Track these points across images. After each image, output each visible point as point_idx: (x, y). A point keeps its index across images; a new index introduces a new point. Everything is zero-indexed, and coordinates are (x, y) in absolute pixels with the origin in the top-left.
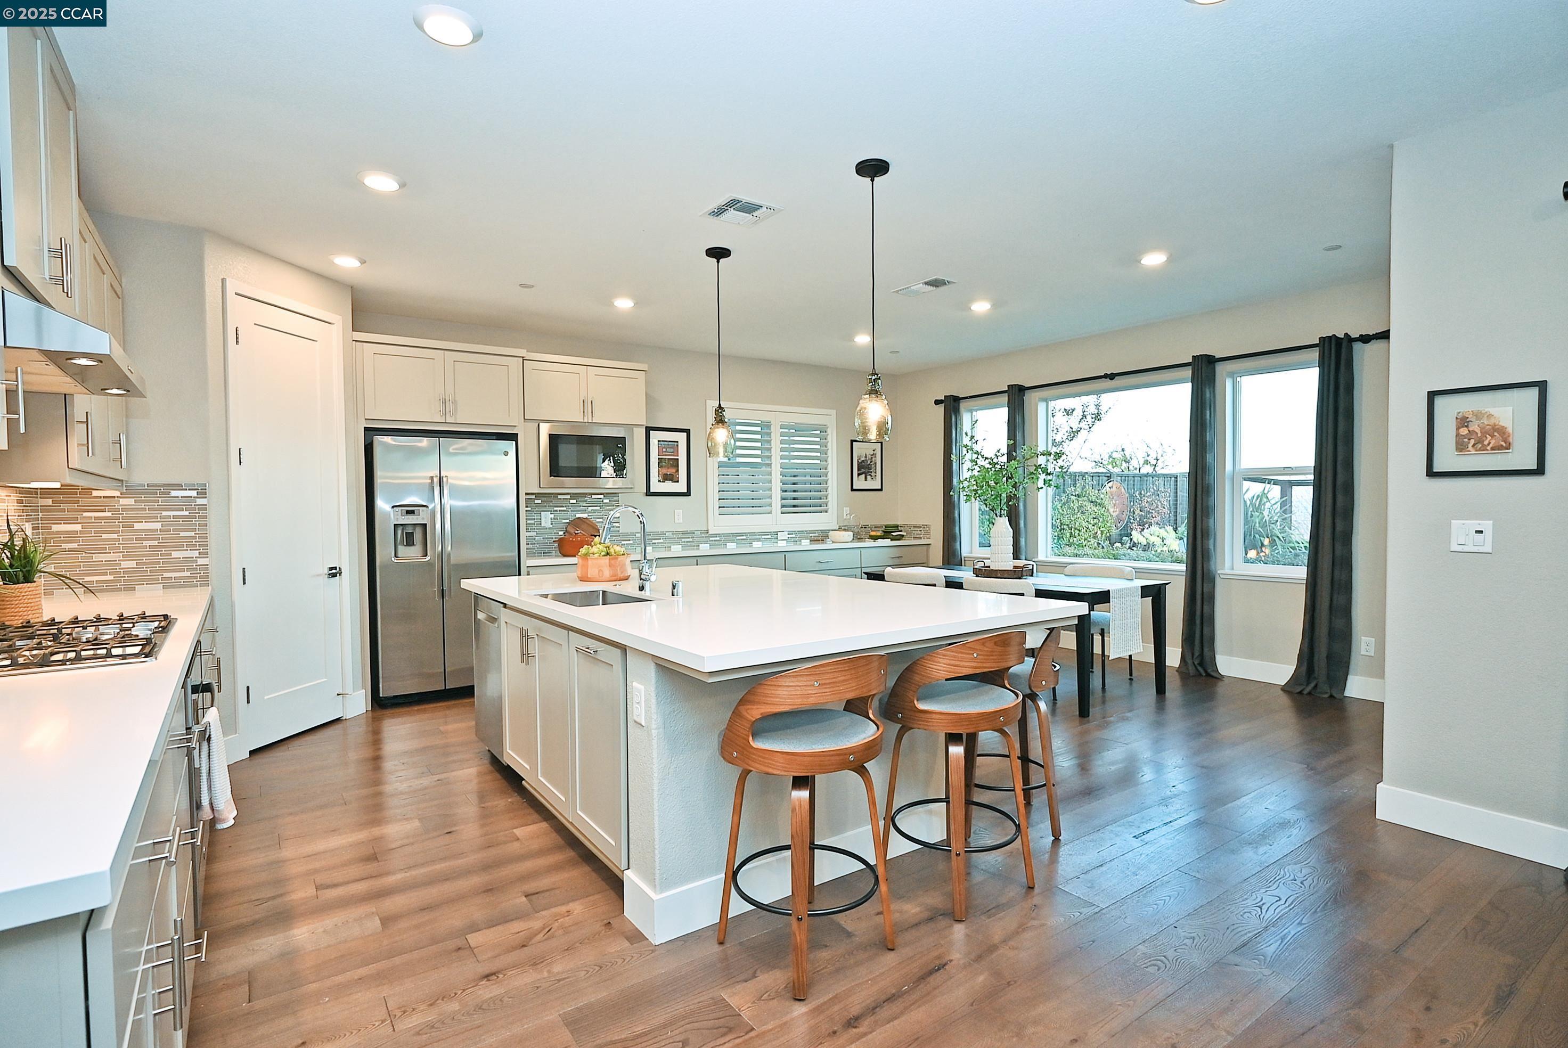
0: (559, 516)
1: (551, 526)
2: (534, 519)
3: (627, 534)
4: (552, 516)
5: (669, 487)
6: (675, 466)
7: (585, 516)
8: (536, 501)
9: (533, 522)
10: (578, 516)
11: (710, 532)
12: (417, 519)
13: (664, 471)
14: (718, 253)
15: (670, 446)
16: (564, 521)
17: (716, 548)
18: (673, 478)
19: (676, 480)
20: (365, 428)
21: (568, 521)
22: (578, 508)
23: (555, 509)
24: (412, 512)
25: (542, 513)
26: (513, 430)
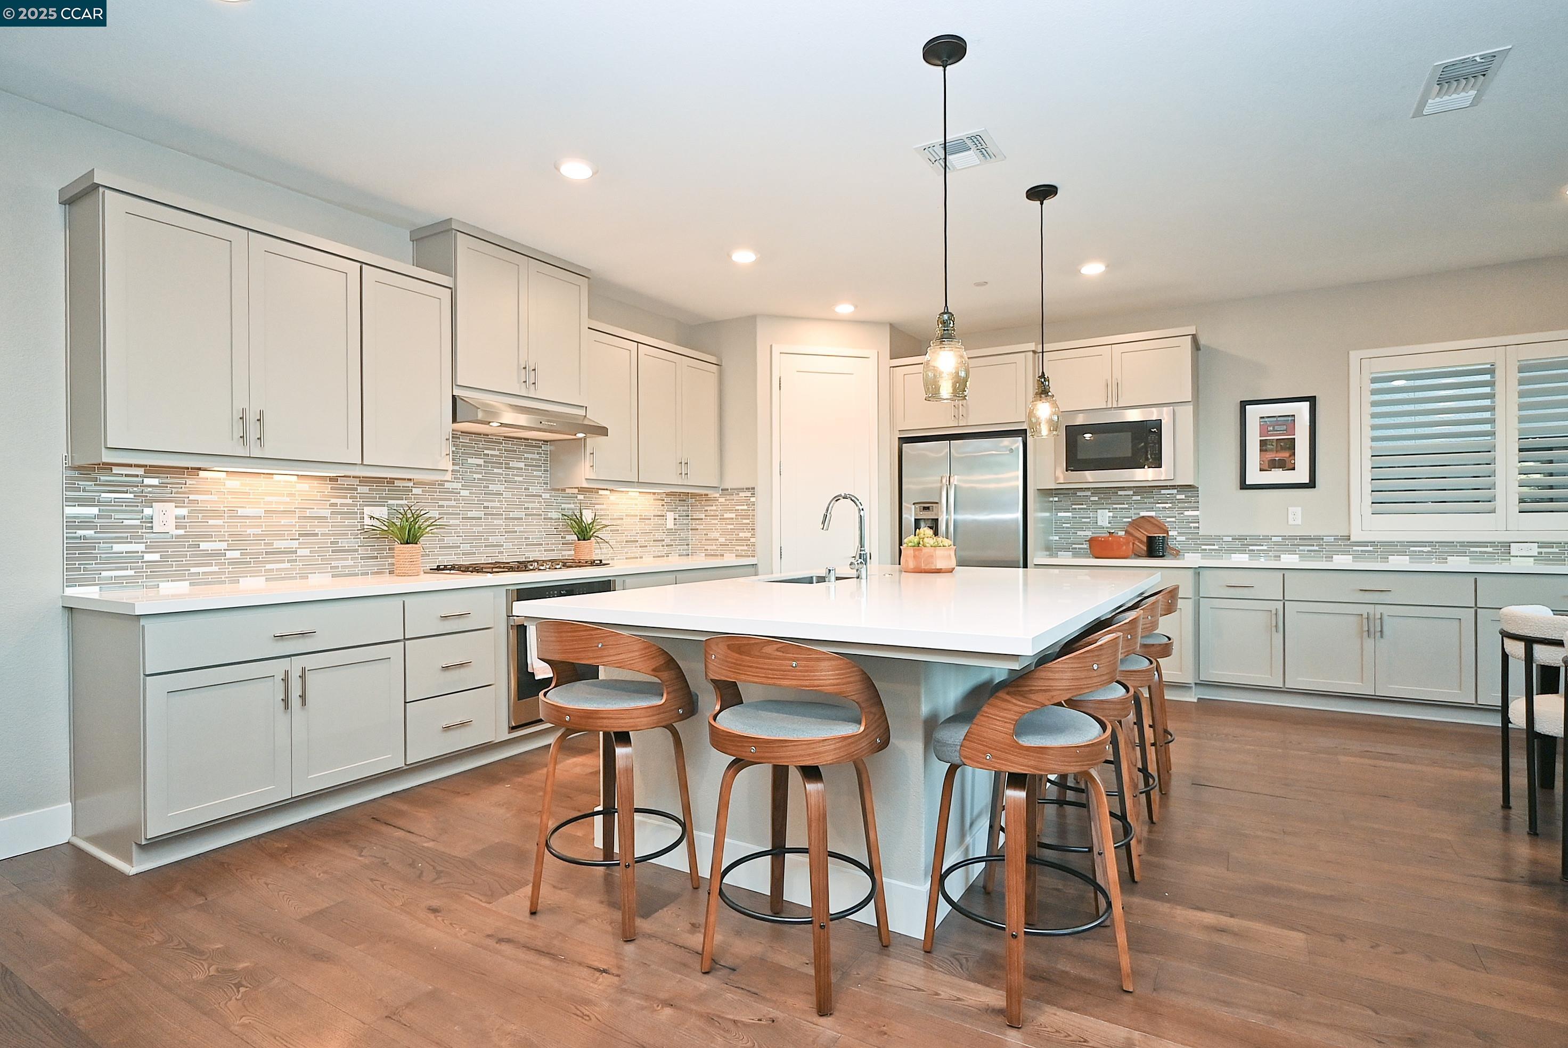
0: (1119, 514)
1: (1109, 525)
2: (1090, 518)
3: (1209, 537)
4: (1111, 514)
5: (1278, 476)
6: (1289, 448)
7: (1153, 514)
8: (1092, 499)
9: (1088, 520)
10: (1143, 514)
11: (1353, 539)
12: (931, 514)
13: (1270, 456)
14: (1041, 193)
15: (1280, 423)
16: (1125, 520)
17: (1360, 561)
18: (1287, 465)
19: (1291, 467)
20: (899, 438)
21: (1130, 520)
22: (1145, 506)
23: (1115, 506)
24: (928, 508)
25: (1098, 510)
26: (1021, 426)
